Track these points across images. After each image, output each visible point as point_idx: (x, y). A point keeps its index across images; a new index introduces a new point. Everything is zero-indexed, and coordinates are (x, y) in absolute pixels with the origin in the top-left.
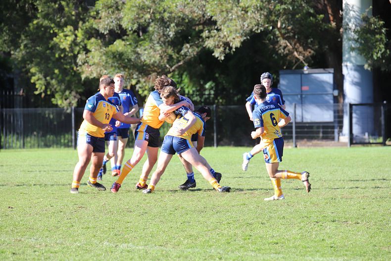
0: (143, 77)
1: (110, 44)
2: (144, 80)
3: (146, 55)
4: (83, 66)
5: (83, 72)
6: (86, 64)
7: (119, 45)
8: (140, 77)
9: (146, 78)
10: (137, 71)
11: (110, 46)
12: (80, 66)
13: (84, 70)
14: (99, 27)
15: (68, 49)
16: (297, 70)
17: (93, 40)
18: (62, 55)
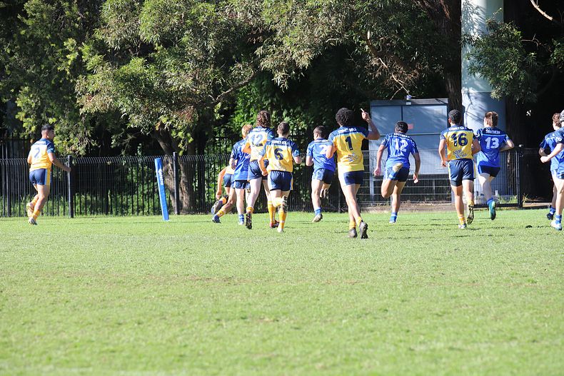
0: (174, 113)
2: (175, 116)
4: (83, 96)
7: (136, 65)
8: (169, 112)
9: (177, 113)
10: (163, 102)
12: (80, 96)
13: (84, 101)
14: (107, 40)
15: (68, 73)
16: (397, 101)
18: (61, 81)
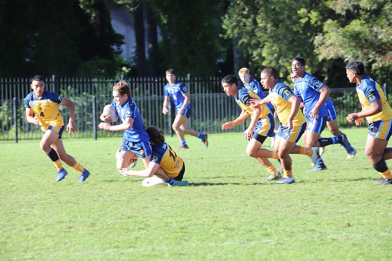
0: (379, 57)
1: (347, 25)
2: (380, 59)
3: (383, 33)
4: (320, 47)
5: (320, 54)
6: (323, 46)
7: (355, 26)
8: (376, 57)
9: (382, 57)
10: (374, 50)
11: (347, 26)
12: (317, 47)
13: (321, 51)
14: (336, 8)
15: (301, 32)
17: (329, 21)
18: (296, 38)
